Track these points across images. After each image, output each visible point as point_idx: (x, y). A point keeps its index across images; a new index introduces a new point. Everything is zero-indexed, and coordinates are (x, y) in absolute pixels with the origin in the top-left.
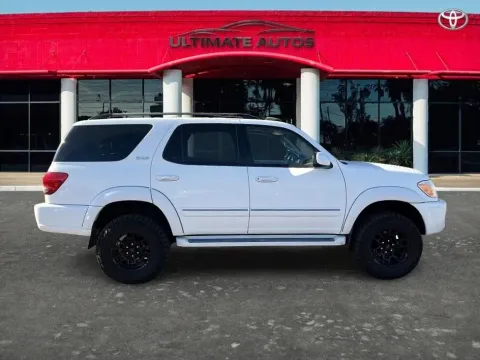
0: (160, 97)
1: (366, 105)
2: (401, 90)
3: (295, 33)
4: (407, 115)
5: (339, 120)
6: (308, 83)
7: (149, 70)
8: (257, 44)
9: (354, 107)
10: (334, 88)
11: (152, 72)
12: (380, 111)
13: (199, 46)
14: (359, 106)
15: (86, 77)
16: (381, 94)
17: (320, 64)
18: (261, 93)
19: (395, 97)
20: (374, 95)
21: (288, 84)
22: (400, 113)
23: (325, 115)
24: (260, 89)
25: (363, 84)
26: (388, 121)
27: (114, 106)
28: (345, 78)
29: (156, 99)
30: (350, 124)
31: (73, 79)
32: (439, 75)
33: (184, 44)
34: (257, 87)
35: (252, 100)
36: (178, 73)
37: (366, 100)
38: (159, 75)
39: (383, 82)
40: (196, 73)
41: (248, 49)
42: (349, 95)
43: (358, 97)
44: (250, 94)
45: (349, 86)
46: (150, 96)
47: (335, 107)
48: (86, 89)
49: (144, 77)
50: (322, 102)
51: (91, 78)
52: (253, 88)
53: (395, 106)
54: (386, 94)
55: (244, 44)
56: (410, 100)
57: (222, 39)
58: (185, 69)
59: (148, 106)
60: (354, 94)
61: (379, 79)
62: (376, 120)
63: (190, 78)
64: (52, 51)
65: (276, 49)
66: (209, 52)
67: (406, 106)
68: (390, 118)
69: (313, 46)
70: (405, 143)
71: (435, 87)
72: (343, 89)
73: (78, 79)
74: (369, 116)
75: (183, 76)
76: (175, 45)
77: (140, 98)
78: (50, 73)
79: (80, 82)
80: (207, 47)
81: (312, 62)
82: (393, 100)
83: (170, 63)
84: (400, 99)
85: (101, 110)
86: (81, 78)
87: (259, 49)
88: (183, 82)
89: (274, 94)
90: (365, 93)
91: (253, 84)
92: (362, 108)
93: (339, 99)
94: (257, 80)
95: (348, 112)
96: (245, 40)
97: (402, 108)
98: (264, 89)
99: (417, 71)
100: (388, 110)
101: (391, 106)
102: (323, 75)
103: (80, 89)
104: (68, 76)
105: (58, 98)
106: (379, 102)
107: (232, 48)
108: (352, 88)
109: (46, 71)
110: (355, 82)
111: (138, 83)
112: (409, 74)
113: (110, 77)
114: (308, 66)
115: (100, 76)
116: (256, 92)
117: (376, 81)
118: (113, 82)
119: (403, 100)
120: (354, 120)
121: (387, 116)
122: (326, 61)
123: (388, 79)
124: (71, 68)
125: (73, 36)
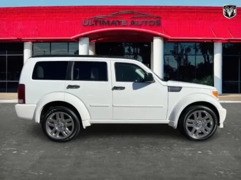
0: (77, 53)
1: (189, 57)
2: (207, 48)
3: (151, 18)
4: (211, 62)
5: (174, 65)
6: (157, 45)
7: (71, 38)
8: (130, 24)
9: (182, 58)
10: (171, 47)
11: (73, 39)
12: (196, 59)
13: (98, 24)
14: (184, 57)
15: (37, 41)
16: (197, 51)
17: (163, 35)
18: (132, 50)
20: (193, 51)
21: (146, 45)
22: (207, 60)
23: (166, 62)
24: (131, 48)
25: (187, 45)
26: (201, 65)
28: (177, 42)
30: (180, 67)
31: (30, 43)
33: (90, 24)
35: (127, 54)
36: (87, 39)
37: (189, 54)
38: (77, 40)
39: (198, 44)
40: (96, 39)
41: (125, 27)
42: (180, 51)
43: (184, 52)
44: (126, 51)
45: (179, 47)
46: (72, 51)
47: (172, 57)
48: (37, 48)
49: (68, 41)
50: (165, 55)
51: (40, 42)
52: (128, 48)
53: (204, 57)
54: (199, 51)
55: (123, 24)
56: (212, 53)
57: (111, 21)
58: (91, 37)
60: (182, 51)
61: (196, 42)
62: (194, 65)
63: (94, 42)
64: (19, 27)
65: (140, 26)
67: (210, 57)
69: (160, 25)
70: (209, 77)
71: (226, 47)
72: (176, 48)
73: (33, 42)
74: (190, 63)
75: (90, 41)
76: (85, 24)
77: (67, 53)
78: (18, 39)
79: (34, 44)
80: (103, 25)
81: (159, 34)
82: (203, 54)
83: (83, 34)
84: (207, 53)
86: (34, 42)
87: (130, 26)
88: (90, 44)
89: (139, 50)
90: (188, 50)
91: (127, 45)
92: (187, 59)
93: (174, 53)
94: (130, 43)
95: (179, 60)
96: (123, 22)
97: (208, 58)
98: (133, 47)
99: (216, 38)
100: (200, 59)
101: (202, 57)
102: (165, 41)
103: (34, 48)
104: (27, 41)
105: (22, 53)
106: (196, 55)
107: (116, 26)
108: (181, 47)
109: (16, 38)
110: (183, 44)
111: (65, 45)
112: (212, 40)
113: (50, 41)
114: (157, 36)
115: (45, 41)
116: (129, 50)
117: (194, 44)
118: (52, 44)
119: (208, 53)
120: (182, 65)
121: (199, 63)
122: (167, 33)
123: (201, 43)
124: (27, 36)
125: (31, 20)
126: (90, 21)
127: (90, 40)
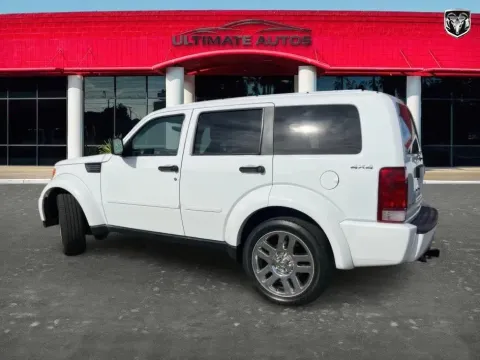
0: (163, 94)
2: (394, 86)
3: (293, 31)
6: (306, 77)
7: (152, 68)
8: (256, 43)
10: (330, 85)
11: (159, 69)
13: (201, 43)
15: (92, 74)
17: (316, 62)
18: (260, 89)
21: (286, 81)
24: (259, 85)
27: (119, 101)
28: (341, 75)
29: (159, 95)
31: (79, 76)
32: (432, 72)
33: (186, 43)
34: (256, 85)
36: (180, 71)
38: (162, 73)
39: (377, 79)
40: (197, 69)
41: (248, 47)
44: (250, 91)
45: (344, 83)
46: (153, 91)
48: (92, 86)
49: (147, 74)
51: (97, 75)
52: (253, 85)
55: (244, 42)
57: (223, 37)
58: (187, 67)
59: (151, 102)
61: (374, 76)
63: (192, 75)
64: (59, 49)
65: (275, 47)
66: (209, 50)
69: (310, 44)
71: (428, 84)
72: (339, 86)
73: (84, 76)
75: (185, 74)
76: (178, 43)
77: (144, 94)
78: (57, 70)
79: (87, 80)
80: (208, 45)
81: (309, 60)
83: (173, 61)
85: (106, 106)
86: (86, 75)
87: (258, 47)
88: (185, 79)
91: (253, 80)
94: (257, 77)
96: (245, 38)
98: (263, 84)
99: (411, 68)
102: (320, 73)
103: (86, 86)
104: (74, 73)
105: (65, 93)
107: (232, 46)
108: (348, 84)
109: (53, 68)
110: (349, 78)
111: (141, 80)
112: (402, 71)
113: (115, 74)
114: (305, 64)
115: (105, 74)
116: (255, 89)
117: (371, 79)
118: (118, 79)
122: (322, 59)
123: (382, 76)
124: (77, 65)
125: (79, 35)
126: (185, 37)
127: (186, 72)
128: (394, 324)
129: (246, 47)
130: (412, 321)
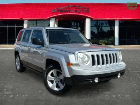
1: (103, 27)
2: (111, 23)
4: (113, 30)
5: (96, 31)
6: (88, 22)
7: (46, 18)
9: (100, 28)
10: (94, 23)
11: (48, 19)
12: (106, 29)
14: (101, 27)
15: (30, 20)
16: (106, 24)
17: (91, 17)
18: (76, 24)
19: (110, 25)
20: (105, 25)
21: (82, 22)
23: (92, 30)
25: (102, 22)
28: (97, 20)
30: (99, 32)
32: (122, 19)
34: (74, 23)
35: (73, 26)
37: (103, 26)
39: (107, 21)
40: (58, 19)
42: (98, 25)
43: (101, 25)
44: (73, 24)
45: (98, 22)
47: (95, 28)
48: (30, 23)
49: (45, 20)
50: (91, 26)
53: (110, 27)
54: (108, 24)
56: (114, 26)
58: (56, 18)
60: (100, 24)
61: (106, 20)
62: (105, 31)
63: (57, 20)
64: (21, 13)
68: (109, 31)
70: (113, 37)
71: (121, 23)
72: (97, 23)
73: (28, 20)
74: (103, 30)
77: (44, 25)
78: (21, 19)
81: (89, 16)
82: (110, 26)
83: (52, 16)
88: (55, 21)
89: (79, 24)
90: (102, 24)
91: (73, 22)
93: (96, 26)
94: (75, 21)
95: (98, 29)
97: (112, 28)
98: (76, 23)
99: (116, 18)
101: (109, 27)
102: (92, 20)
104: (25, 20)
105: (23, 25)
106: (106, 26)
107: (68, 13)
108: (99, 23)
109: (20, 18)
110: (100, 21)
111: (44, 22)
112: (114, 19)
114: (87, 17)
115: (34, 20)
116: (74, 24)
118: (37, 21)
119: (112, 26)
120: (100, 31)
121: (108, 30)
124: (26, 18)
125: (27, 9)
127: (55, 19)
128: (114, 96)
129: (71, 13)
130: (119, 95)
